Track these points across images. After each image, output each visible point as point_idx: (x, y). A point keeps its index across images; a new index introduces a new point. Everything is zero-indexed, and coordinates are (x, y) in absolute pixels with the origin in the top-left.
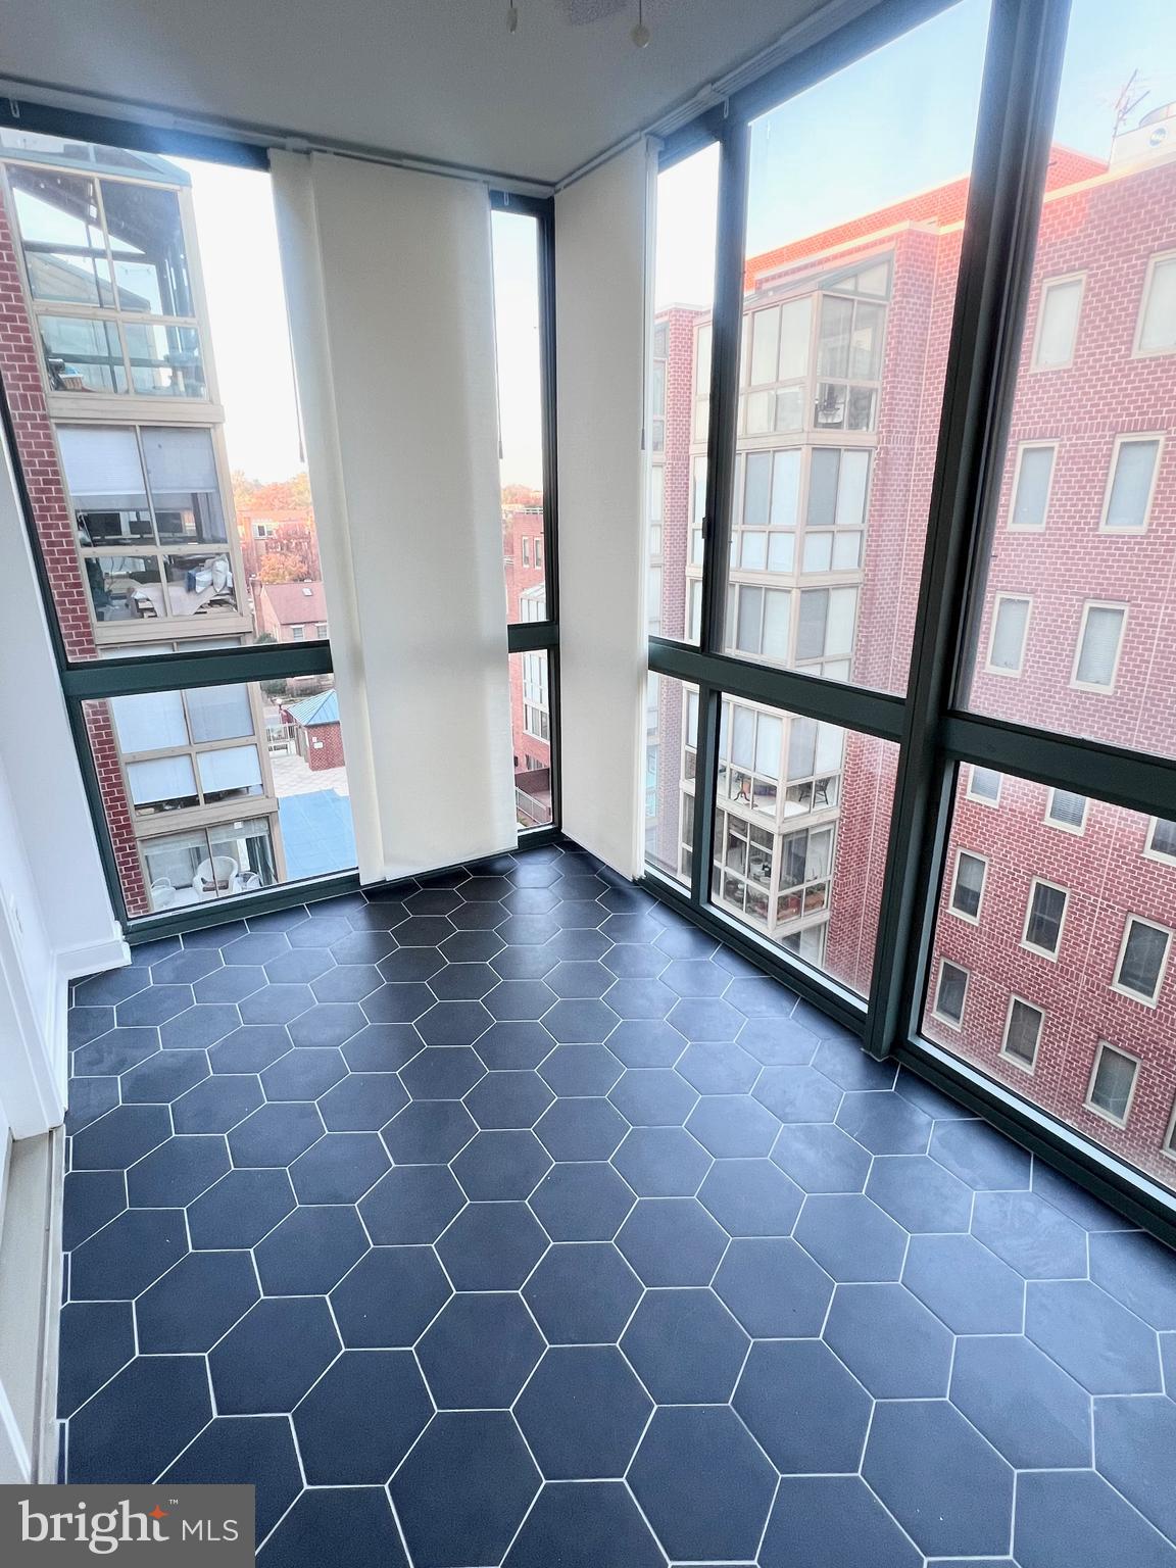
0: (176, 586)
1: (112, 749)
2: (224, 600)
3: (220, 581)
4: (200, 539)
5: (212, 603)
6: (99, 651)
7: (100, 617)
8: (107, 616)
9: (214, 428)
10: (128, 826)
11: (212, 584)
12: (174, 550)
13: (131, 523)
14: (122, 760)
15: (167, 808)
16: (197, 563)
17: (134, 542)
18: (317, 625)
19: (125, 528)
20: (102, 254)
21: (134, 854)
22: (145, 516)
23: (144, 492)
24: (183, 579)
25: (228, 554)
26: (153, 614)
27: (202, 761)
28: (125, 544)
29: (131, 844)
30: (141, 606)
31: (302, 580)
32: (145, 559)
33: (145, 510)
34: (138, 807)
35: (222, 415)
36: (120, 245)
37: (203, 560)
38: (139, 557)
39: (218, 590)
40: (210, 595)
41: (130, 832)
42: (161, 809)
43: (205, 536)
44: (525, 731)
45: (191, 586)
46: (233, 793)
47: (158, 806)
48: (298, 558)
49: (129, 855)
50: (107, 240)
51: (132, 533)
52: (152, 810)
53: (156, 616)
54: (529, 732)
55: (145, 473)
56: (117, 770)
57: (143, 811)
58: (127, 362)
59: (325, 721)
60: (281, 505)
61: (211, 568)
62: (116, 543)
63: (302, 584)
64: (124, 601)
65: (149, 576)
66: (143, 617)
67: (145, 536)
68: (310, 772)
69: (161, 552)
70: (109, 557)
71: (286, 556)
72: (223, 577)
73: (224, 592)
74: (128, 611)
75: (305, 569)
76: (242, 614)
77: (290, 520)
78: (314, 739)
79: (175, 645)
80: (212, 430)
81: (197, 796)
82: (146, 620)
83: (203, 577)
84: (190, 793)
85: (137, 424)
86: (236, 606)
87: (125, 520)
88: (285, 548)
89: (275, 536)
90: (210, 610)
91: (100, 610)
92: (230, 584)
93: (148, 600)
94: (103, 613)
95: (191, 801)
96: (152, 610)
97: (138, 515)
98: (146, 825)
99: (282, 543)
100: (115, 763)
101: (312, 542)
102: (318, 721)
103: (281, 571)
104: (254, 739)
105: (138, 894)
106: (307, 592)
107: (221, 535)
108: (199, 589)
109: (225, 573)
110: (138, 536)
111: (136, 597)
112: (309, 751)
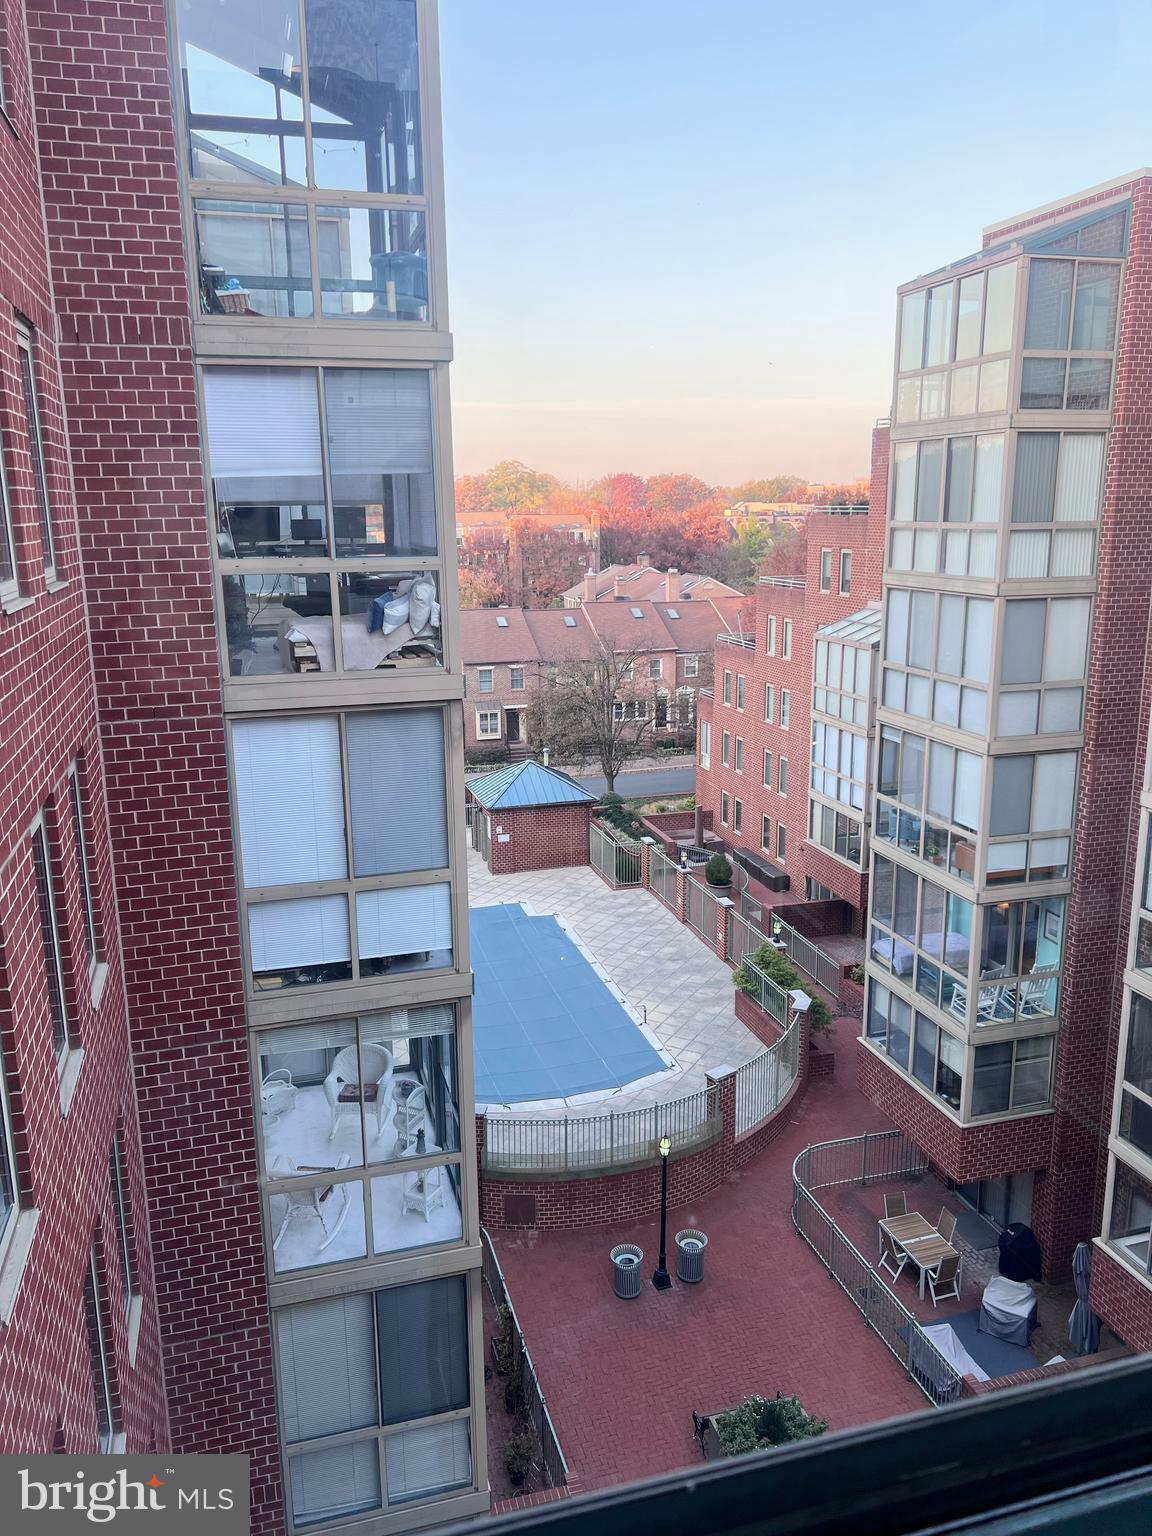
0: (356, 621)
1: (230, 882)
2: (425, 649)
3: (421, 617)
4: (388, 549)
5: (406, 651)
6: (228, 723)
7: (236, 670)
8: (245, 668)
9: (435, 369)
10: (240, 1010)
11: (408, 621)
12: (355, 565)
13: (294, 523)
14: (244, 898)
15: (302, 979)
16: (386, 587)
17: (297, 552)
18: (511, 666)
19: (285, 530)
20: (295, 129)
21: (244, 1056)
22: (316, 513)
23: (321, 473)
24: (365, 611)
25: (436, 574)
26: (312, 666)
27: (365, 906)
28: (281, 555)
29: (241, 1039)
30: (299, 652)
31: (495, 605)
32: (309, 577)
33: (319, 503)
34: (258, 975)
35: (449, 348)
36: (322, 115)
37: (396, 582)
38: (300, 575)
39: (416, 631)
40: (403, 639)
41: (241, 1020)
42: (293, 982)
43: (397, 542)
44: (808, 841)
45: (376, 624)
46: (406, 961)
47: (289, 976)
48: (492, 575)
49: (235, 1057)
50: (306, 112)
51: (295, 537)
52: (279, 980)
53: (318, 670)
54: (815, 841)
55: (325, 441)
56: (232, 917)
57: (263, 982)
58: (316, 284)
59: (517, 803)
60: (473, 504)
61: (409, 594)
62: (271, 552)
63: (494, 611)
64: (274, 639)
65: (314, 604)
66: (298, 670)
67: (312, 542)
68: (490, 877)
69: (336, 567)
70: (258, 572)
71: (476, 572)
72: (427, 609)
73: (425, 634)
74: (276, 658)
75: (499, 590)
76: (448, 671)
77: (484, 525)
78: (499, 829)
79: (342, 715)
80: (432, 374)
81: (350, 962)
82: (303, 676)
83: (395, 610)
84: (338, 957)
85: (320, 364)
86: (441, 657)
87: (289, 515)
88: (475, 562)
89: (464, 545)
90: (401, 663)
91: (237, 657)
92: (435, 622)
93: (309, 644)
94: (239, 662)
95: (339, 971)
96: (313, 659)
97: (305, 512)
98: (266, 1007)
99: (471, 554)
100: (232, 906)
101: (511, 553)
102: (506, 803)
103: (468, 592)
104: (446, 874)
105: (242, 1124)
106: (502, 621)
107: (428, 542)
108: (388, 628)
109: (430, 605)
110: (302, 542)
111: (292, 639)
112: (490, 846)
